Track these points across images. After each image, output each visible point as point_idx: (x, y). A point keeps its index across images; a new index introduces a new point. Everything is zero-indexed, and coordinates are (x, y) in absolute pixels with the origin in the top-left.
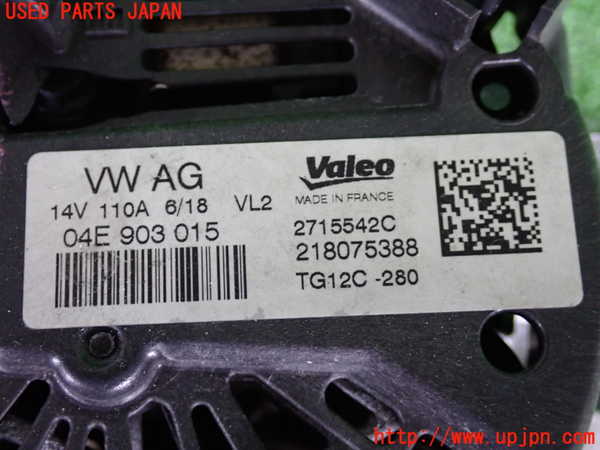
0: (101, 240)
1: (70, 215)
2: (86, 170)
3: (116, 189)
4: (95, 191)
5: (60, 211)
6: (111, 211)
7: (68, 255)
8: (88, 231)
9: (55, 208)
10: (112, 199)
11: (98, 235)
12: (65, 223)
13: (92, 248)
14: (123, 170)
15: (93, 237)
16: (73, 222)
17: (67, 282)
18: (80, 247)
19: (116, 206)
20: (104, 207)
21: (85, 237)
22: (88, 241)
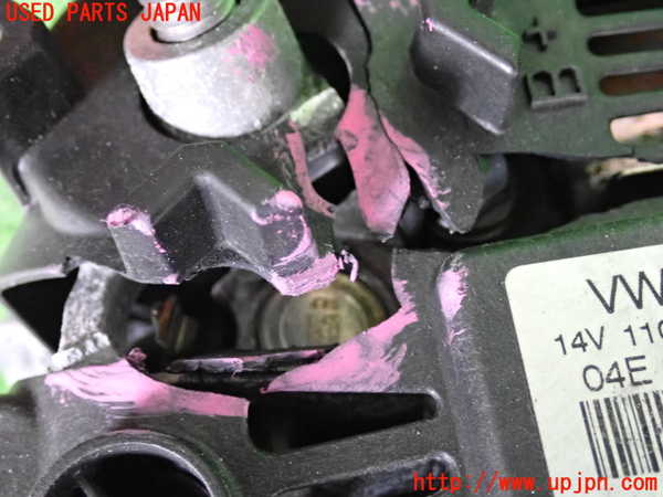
0: (638, 376)
1: (583, 346)
2: (590, 282)
3: (639, 304)
4: (610, 309)
5: (568, 343)
6: (641, 335)
7: (597, 403)
8: (615, 365)
9: (560, 339)
10: (637, 318)
11: (632, 370)
12: (579, 359)
13: (629, 390)
14: (642, 276)
15: (625, 373)
16: (591, 355)
17: (606, 441)
18: (610, 390)
19: (646, 327)
20: (629, 330)
21: (614, 375)
22: (620, 380)
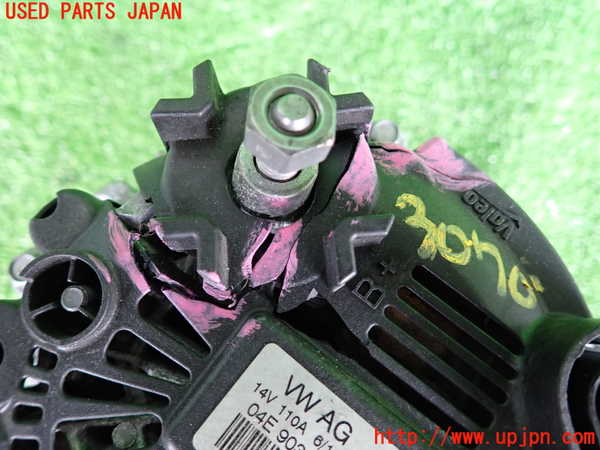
0: (268, 426)
1: (264, 396)
2: (292, 376)
3: (298, 402)
4: (287, 393)
5: (261, 388)
6: (286, 414)
7: (244, 419)
8: (265, 414)
9: (259, 385)
10: (291, 406)
11: (268, 421)
12: (257, 398)
13: (259, 427)
14: (311, 394)
15: (265, 420)
16: (262, 402)
17: (232, 435)
18: (254, 420)
19: (290, 413)
20: (284, 407)
21: (261, 417)
22: (261, 420)
